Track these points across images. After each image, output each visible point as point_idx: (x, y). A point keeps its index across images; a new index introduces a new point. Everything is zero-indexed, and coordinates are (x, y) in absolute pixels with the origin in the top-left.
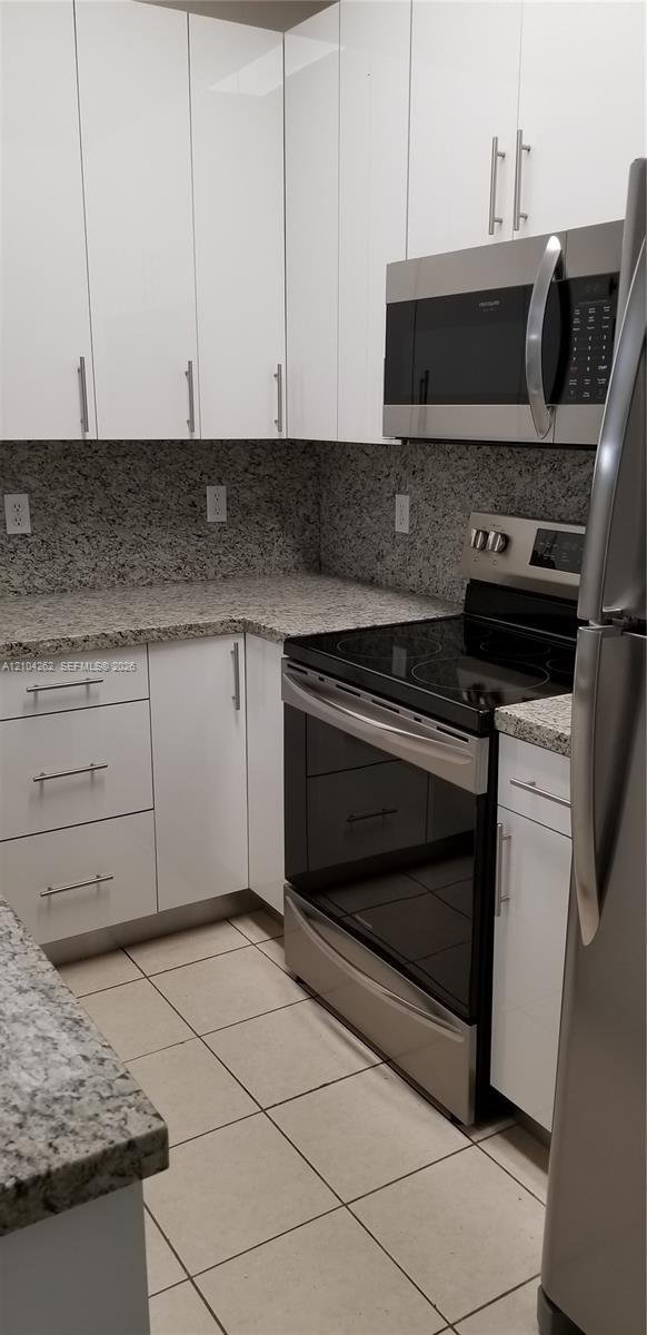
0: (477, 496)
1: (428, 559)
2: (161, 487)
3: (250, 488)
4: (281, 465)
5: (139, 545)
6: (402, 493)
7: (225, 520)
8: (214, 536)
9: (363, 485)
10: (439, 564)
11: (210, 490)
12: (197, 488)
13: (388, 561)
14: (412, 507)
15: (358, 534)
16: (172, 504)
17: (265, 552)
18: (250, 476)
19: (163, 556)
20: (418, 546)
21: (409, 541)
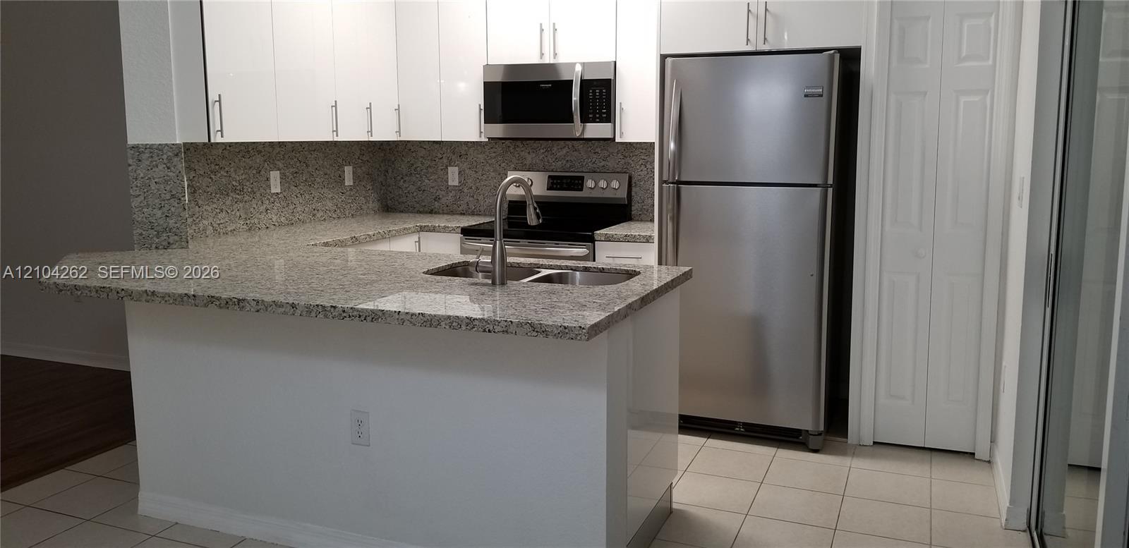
0: (503, 165)
1: (473, 197)
2: (328, 167)
3: (361, 167)
4: (372, 155)
5: (320, 198)
6: (453, 166)
7: (352, 184)
8: (348, 193)
9: (423, 164)
10: (481, 198)
11: (346, 168)
12: (341, 167)
13: (443, 200)
14: (460, 173)
15: (419, 189)
16: (332, 176)
17: (367, 202)
18: (360, 161)
19: (329, 204)
20: (465, 190)
21: (459, 189)
